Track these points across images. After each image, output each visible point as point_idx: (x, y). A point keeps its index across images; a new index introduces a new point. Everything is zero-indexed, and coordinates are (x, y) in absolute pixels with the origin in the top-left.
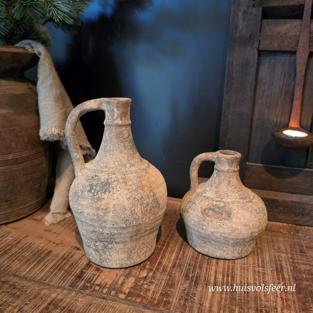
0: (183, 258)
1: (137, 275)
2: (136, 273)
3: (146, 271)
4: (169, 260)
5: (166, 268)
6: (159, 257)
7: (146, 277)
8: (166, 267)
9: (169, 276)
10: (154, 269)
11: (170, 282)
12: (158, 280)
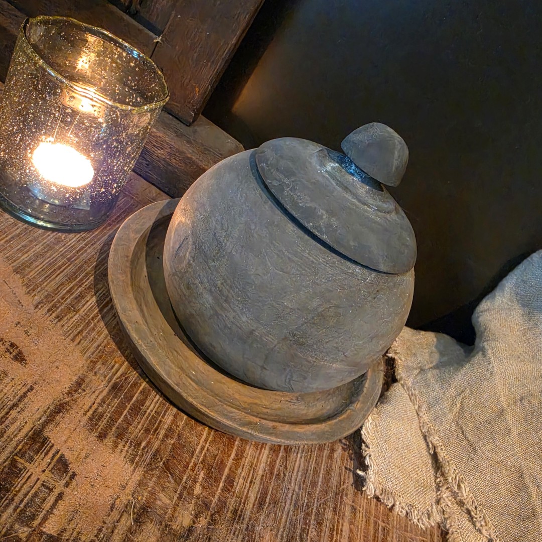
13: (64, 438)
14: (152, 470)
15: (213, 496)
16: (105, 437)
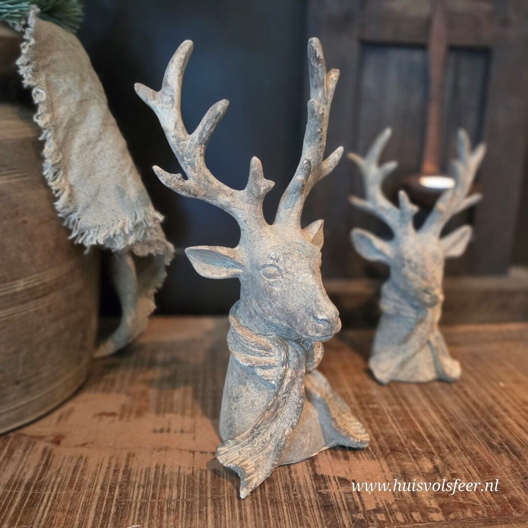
0: (453, 417)
1: (418, 469)
2: (414, 467)
3: (425, 459)
4: (438, 427)
5: (448, 443)
6: (417, 427)
7: (436, 468)
8: (446, 441)
9: (469, 455)
10: (434, 451)
11: (482, 466)
12: (459, 466)
13: (330, 470)
14: (387, 456)
15: (430, 447)
16: (348, 457)
